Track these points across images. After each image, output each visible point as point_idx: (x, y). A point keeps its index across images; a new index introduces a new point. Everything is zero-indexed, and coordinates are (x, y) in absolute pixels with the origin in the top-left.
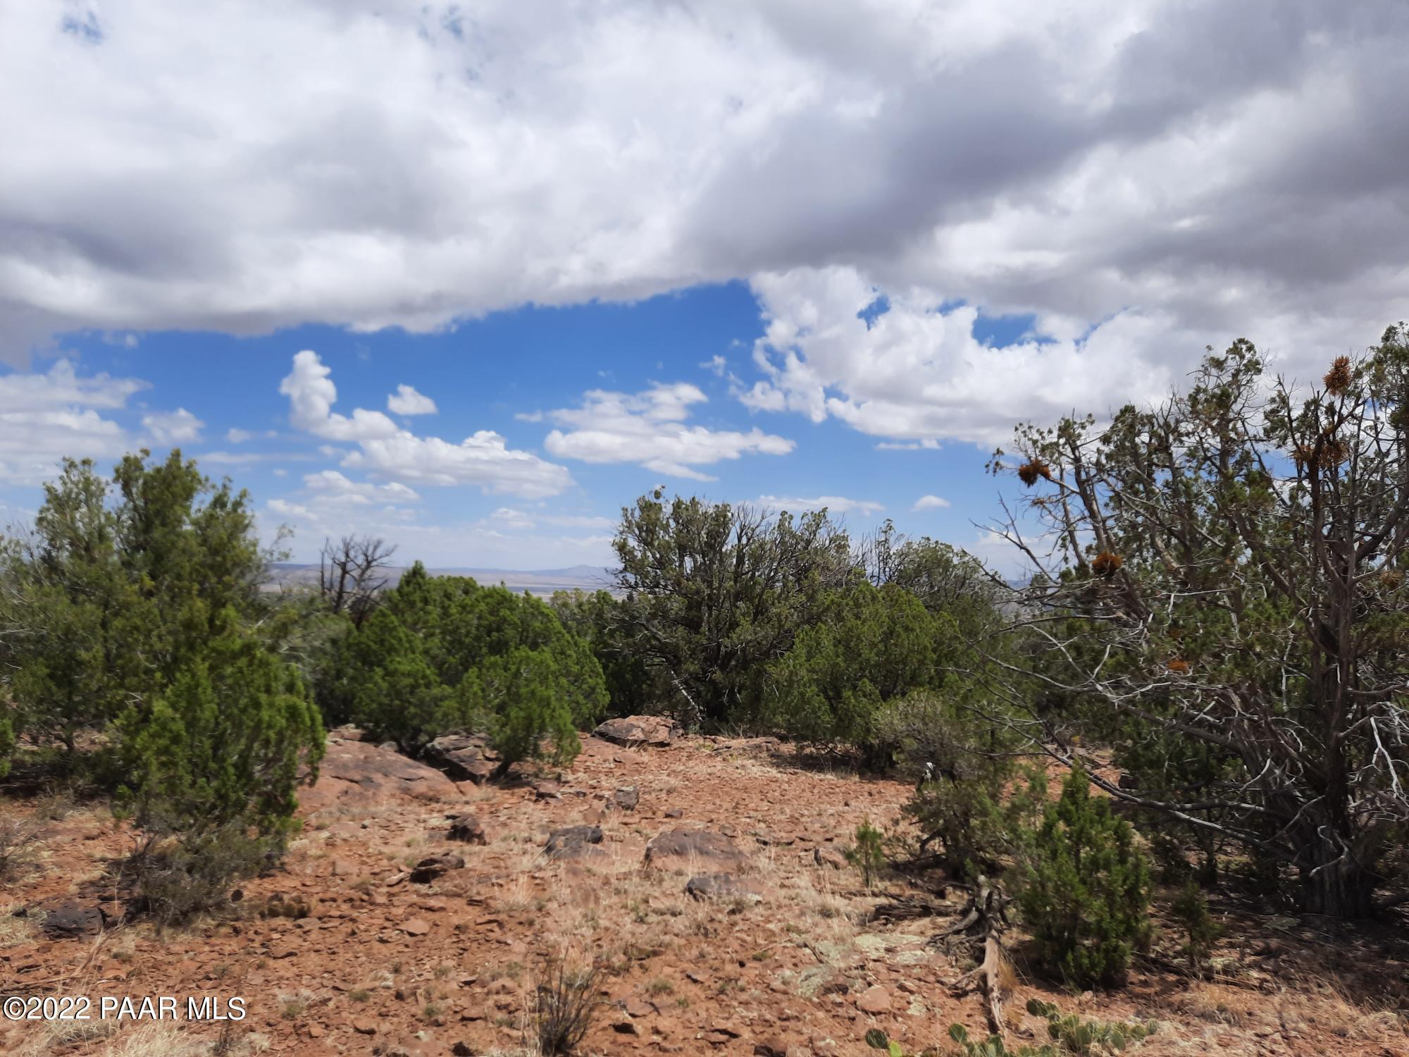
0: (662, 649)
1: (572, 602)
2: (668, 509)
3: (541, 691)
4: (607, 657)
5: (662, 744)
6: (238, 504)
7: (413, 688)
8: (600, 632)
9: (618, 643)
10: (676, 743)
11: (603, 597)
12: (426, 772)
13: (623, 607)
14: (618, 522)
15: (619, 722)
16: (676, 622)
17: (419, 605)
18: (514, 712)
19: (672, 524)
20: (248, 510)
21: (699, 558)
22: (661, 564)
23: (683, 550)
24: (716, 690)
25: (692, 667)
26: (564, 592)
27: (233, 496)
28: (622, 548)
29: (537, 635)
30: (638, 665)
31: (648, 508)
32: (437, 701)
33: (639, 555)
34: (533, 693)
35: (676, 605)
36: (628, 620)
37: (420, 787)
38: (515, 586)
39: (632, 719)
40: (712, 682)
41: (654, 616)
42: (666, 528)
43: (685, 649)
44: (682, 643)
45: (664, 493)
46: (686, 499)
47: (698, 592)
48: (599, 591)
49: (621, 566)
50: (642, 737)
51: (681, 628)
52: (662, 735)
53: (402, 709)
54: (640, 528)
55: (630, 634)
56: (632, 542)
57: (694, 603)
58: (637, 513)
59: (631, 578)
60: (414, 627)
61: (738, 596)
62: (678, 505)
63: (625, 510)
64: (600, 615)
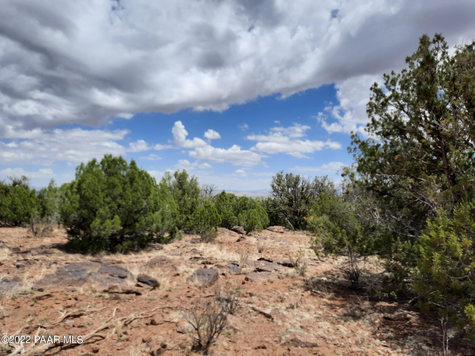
0: (283, 211)
1: (261, 200)
2: (284, 176)
3: (255, 217)
4: (269, 213)
5: (282, 232)
6: (196, 180)
7: (229, 216)
8: (267, 207)
9: (272, 210)
10: (285, 232)
11: (269, 199)
12: (233, 232)
13: (273, 201)
14: (272, 180)
15: (272, 227)
16: (286, 205)
17: (225, 200)
18: (249, 221)
19: (286, 180)
20: (197, 181)
21: (292, 189)
22: (282, 190)
23: (288, 187)
24: (296, 221)
25: (290, 216)
26: (258, 197)
27: (195, 178)
28: (273, 186)
29: (253, 207)
30: (277, 215)
31: (279, 176)
32: (234, 219)
33: (277, 188)
34: (253, 217)
35: (286, 200)
36: (275, 205)
37: (233, 234)
38: (248, 195)
39: (275, 227)
40: (296, 219)
41: (281, 203)
42: (284, 181)
43: (288, 212)
44: (287, 210)
45: (283, 172)
46: (289, 173)
47: (291, 197)
48: (268, 197)
49: (273, 191)
50: (277, 230)
51: (287, 206)
52: (282, 230)
53: (227, 220)
54: (277, 181)
55: (275, 208)
56: (275, 185)
57: (291, 200)
58: (276, 177)
59: (275, 194)
60: (224, 205)
61: (302, 198)
62: (287, 175)
63: (273, 177)
64: (267, 203)
